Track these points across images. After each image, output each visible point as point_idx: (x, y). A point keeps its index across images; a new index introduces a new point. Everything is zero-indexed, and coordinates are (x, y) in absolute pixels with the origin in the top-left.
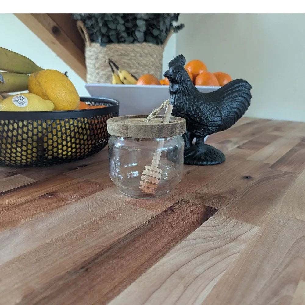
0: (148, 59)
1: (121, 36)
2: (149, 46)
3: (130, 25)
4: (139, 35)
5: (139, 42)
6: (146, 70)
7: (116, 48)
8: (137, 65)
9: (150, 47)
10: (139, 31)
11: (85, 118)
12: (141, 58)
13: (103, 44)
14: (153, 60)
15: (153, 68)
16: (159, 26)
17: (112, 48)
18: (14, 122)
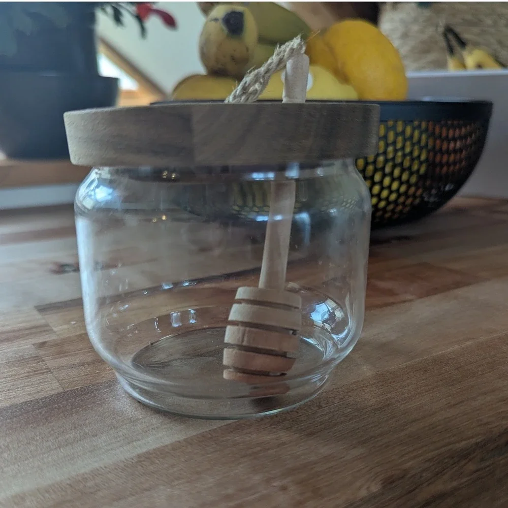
11: (429, 121)
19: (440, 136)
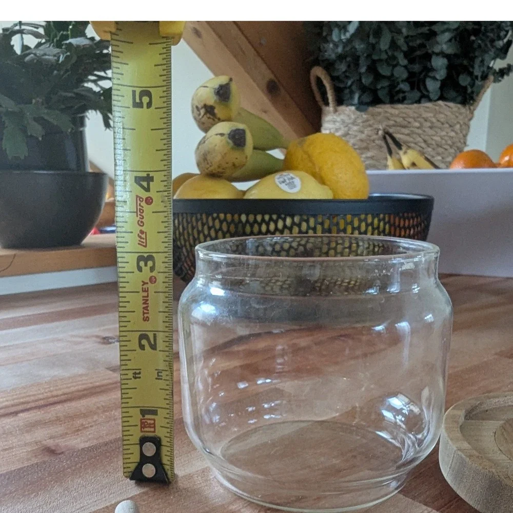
0: (444, 133)
1: (398, 89)
2: (449, 107)
3: (417, 68)
4: (432, 86)
5: (430, 100)
6: (438, 154)
7: (386, 112)
8: (423, 145)
9: (449, 110)
10: (434, 78)
11: (391, 215)
12: (431, 132)
13: (362, 106)
14: (453, 134)
15: (452, 151)
16: (473, 67)
17: (380, 113)
18: (279, 217)
19: (399, 226)
